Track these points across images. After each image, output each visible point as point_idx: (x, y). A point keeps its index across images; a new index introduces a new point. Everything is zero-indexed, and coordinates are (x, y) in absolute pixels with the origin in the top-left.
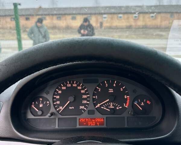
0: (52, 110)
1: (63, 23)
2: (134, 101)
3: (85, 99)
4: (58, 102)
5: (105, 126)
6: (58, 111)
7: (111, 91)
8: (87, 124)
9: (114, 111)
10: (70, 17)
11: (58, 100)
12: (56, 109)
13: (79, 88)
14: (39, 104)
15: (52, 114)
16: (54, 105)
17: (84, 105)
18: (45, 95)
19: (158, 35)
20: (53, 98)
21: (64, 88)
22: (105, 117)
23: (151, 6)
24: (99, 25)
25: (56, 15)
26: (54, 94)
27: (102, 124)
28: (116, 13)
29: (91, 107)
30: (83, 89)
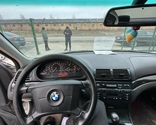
0: (50, 72)
1: (57, 27)
2: (77, 68)
3: (61, 68)
4: (52, 69)
5: (68, 76)
6: (52, 72)
7: (69, 65)
8: (62, 76)
9: (71, 71)
10: (60, 24)
11: (52, 68)
12: (51, 71)
13: (59, 64)
14: (46, 70)
15: (50, 73)
16: (51, 70)
17: (61, 70)
18: (47, 67)
19: (103, 34)
20: (50, 68)
21: (54, 65)
22: (67, 73)
23: (100, 19)
24: (75, 29)
25: (53, 23)
26: (50, 67)
27: (66, 75)
28: (83, 23)
29: (63, 70)
30: (60, 65)
